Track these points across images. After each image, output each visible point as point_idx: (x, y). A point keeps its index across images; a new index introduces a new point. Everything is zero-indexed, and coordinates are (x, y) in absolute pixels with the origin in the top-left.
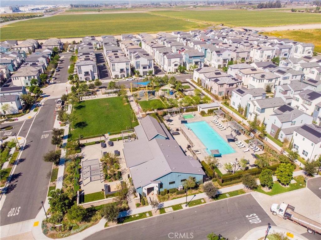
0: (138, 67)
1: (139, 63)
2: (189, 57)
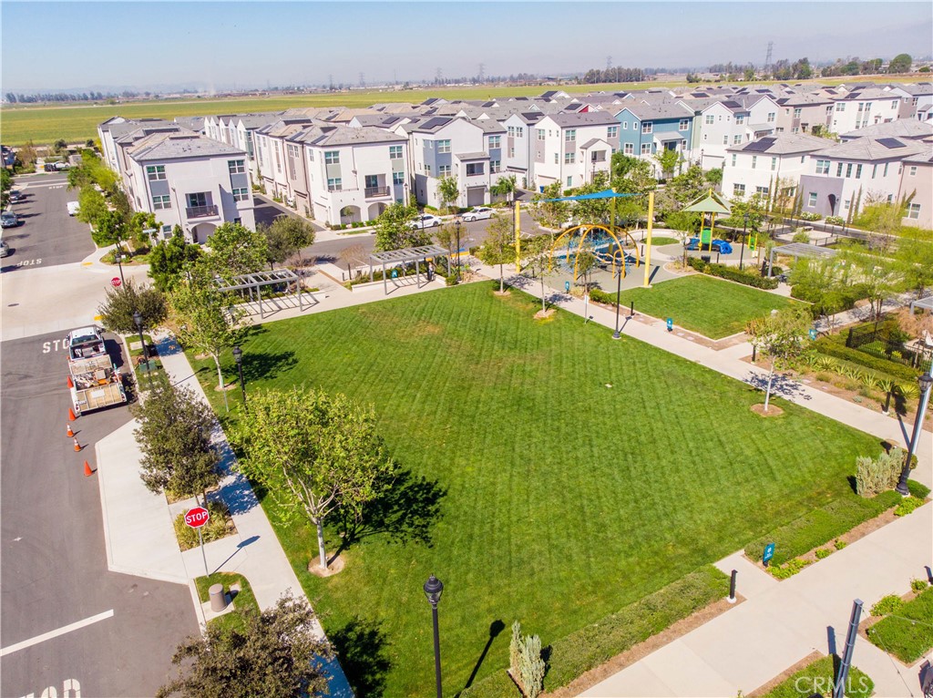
0: (442, 167)
1: (448, 148)
2: (642, 122)
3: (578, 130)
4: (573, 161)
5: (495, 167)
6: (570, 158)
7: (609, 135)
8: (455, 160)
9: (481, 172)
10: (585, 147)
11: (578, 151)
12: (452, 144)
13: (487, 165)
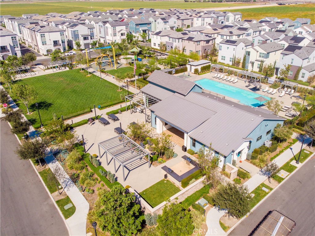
0: (76, 38)
1: (78, 33)
2: (136, 24)
3: (117, 27)
5: (92, 38)
6: (115, 35)
7: (126, 28)
8: (80, 36)
9: (88, 39)
11: (117, 33)
12: (79, 32)
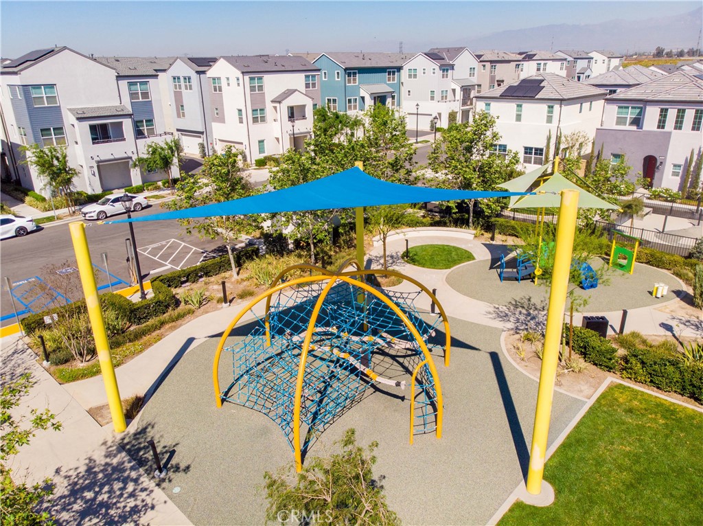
2: (346, 70)
3: (266, 77)
4: (263, 119)
5: (145, 129)
6: (259, 116)
7: (307, 86)
8: (69, 119)
9: (120, 137)
10: (278, 101)
11: (269, 106)
12: (58, 92)
13: (128, 126)
